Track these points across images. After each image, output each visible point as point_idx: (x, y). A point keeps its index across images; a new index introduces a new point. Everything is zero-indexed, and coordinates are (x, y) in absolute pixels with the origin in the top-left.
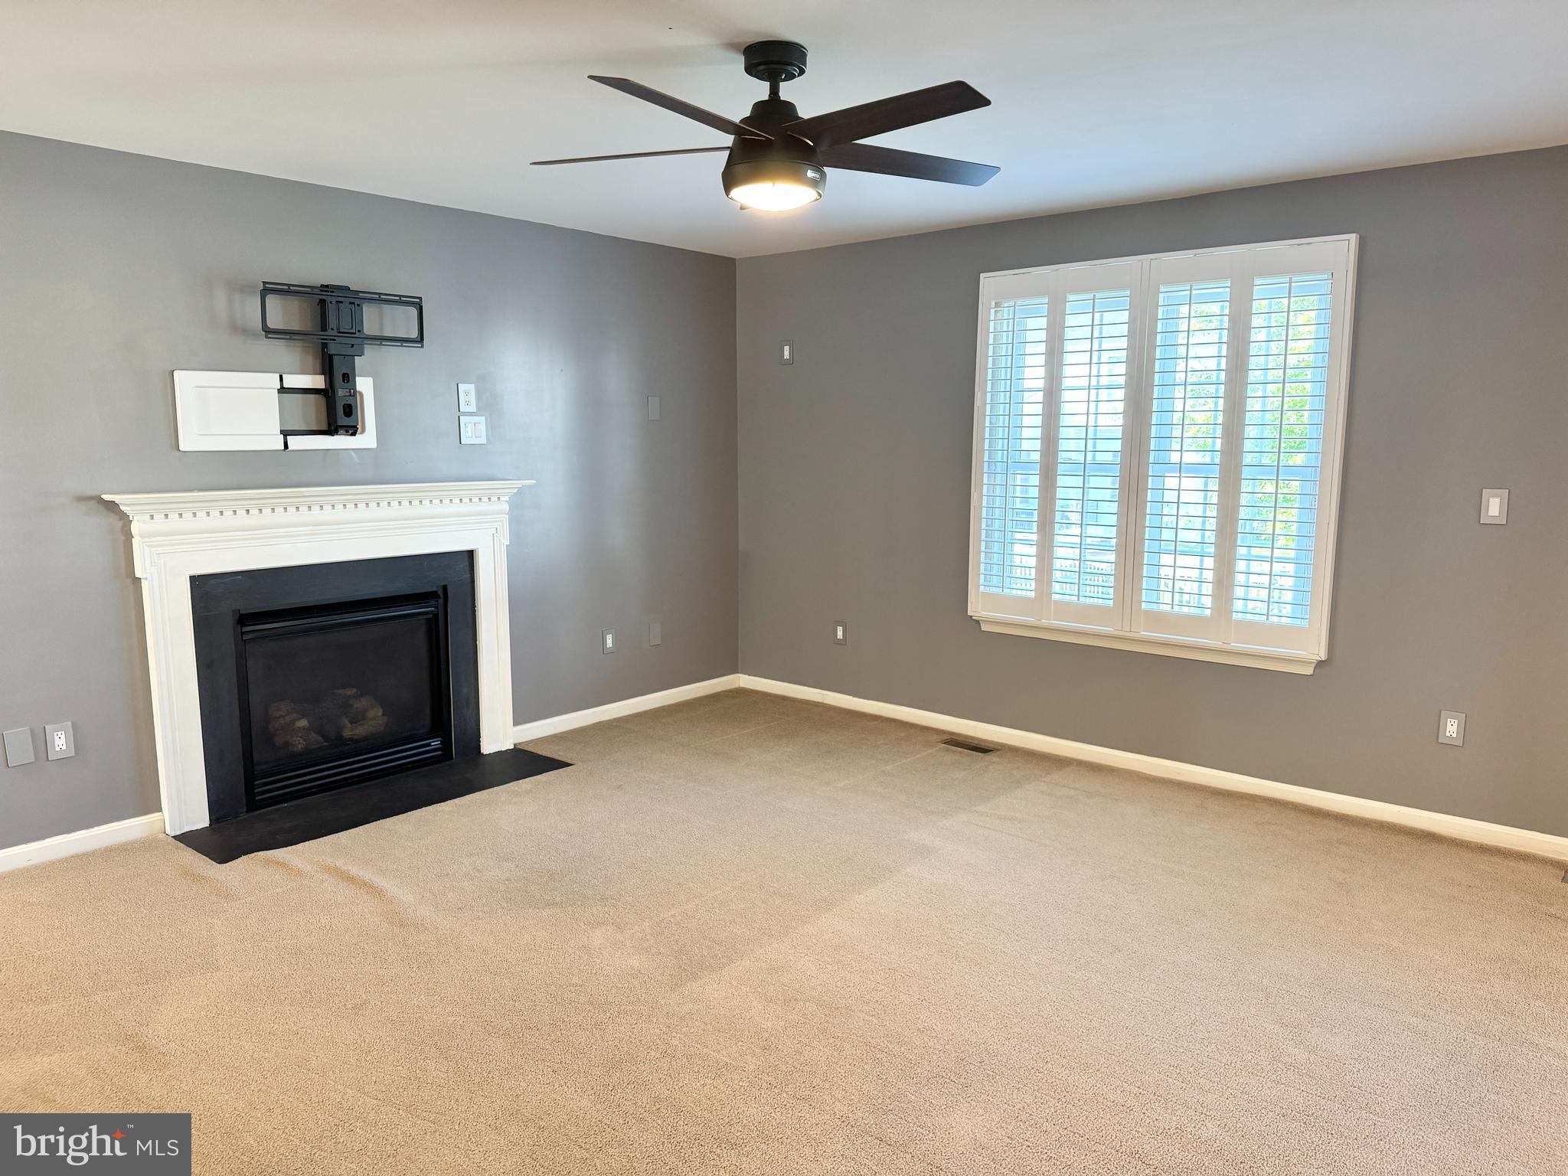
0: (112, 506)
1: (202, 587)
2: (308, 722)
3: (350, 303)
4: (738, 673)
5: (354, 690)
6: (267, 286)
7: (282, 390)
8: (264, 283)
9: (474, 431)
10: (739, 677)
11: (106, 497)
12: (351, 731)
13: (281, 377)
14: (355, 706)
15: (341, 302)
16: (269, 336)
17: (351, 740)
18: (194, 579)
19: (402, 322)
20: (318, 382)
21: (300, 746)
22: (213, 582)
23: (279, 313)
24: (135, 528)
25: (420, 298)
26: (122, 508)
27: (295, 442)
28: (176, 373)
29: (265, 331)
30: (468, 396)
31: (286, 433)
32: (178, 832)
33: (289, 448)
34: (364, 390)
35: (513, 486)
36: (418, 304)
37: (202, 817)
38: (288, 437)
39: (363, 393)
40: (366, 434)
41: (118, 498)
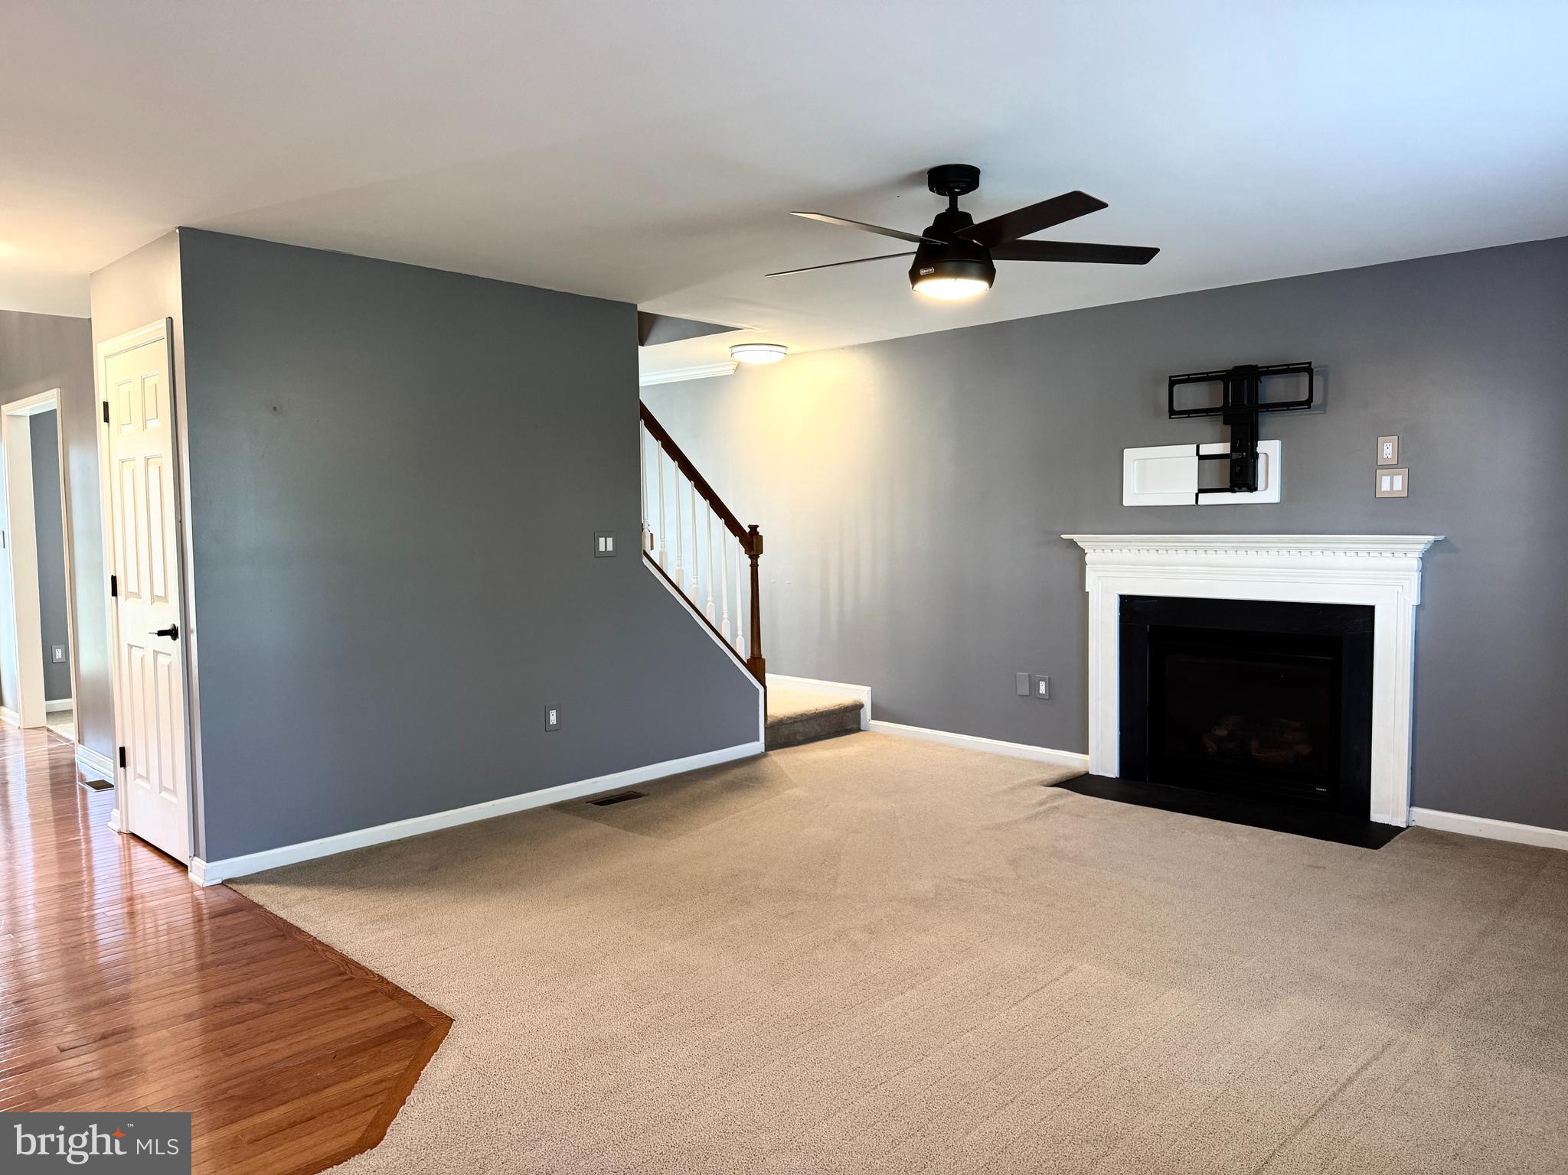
0: (1072, 544)
1: (1129, 604)
2: (1229, 735)
6: (1177, 378)
7: (1201, 458)
8: (1170, 377)
9: (1392, 484)
11: (1067, 537)
12: (1259, 753)
13: (1197, 447)
15: (1235, 380)
16: (1173, 416)
17: (1258, 761)
18: (1122, 597)
20: (1226, 448)
21: (1215, 748)
22: (1137, 602)
23: (1189, 396)
24: (1087, 558)
25: (1310, 364)
26: (1079, 544)
27: (1206, 499)
28: (1126, 451)
29: (1172, 412)
30: (1388, 450)
31: (1201, 491)
32: (1095, 773)
33: (1199, 503)
34: (1270, 451)
35: (1425, 541)
36: (1308, 369)
37: (1112, 769)
38: (1200, 495)
39: (1269, 455)
40: (1269, 490)
41: (1075, 537)
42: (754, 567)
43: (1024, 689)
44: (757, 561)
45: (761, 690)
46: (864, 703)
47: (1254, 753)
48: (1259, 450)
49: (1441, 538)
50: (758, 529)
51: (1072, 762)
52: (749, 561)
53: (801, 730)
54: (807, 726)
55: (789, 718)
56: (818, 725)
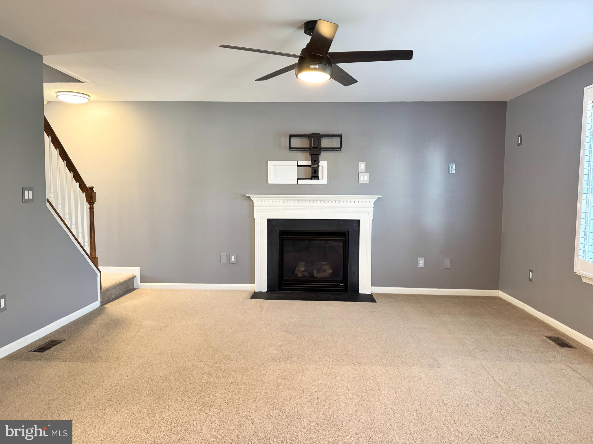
0: (249, 198)
1: (271, 222)
2: (305, 269)
3: (317, 138)
4: (498, 290)
5: (326, 263)
6: (291, 135)
7: (298, 166)
8: (290, 134)
9: (364, 178)
10: (499, 292)
11: (247, 195)
12: (317, 274)
13: (297, 162)
14: (323, 267)
15: (314, 138)
16: (291, 150)
17: (317, 277)
18: (268, 220)
19: (335, 143)
20: (309, 163)
21: (300, 275)
22: (274, 221)
23: (296, 143)
24: (254, 204)
25: (341, 134)
26: (252, 198)
27: (300, 182)
28: (269, 162)
29: (291, 148)
30: (362, 166)
31: (298, 179)
32: (258, 291)
33: (298, 183)
34: (323, 164)
35: (375, 197)
36: (340, 136)
37: (264, 289)
38: (298, 180)
39: (323, 166)
40: (323, 180)
41: (250, 196)
42: (92, 210)
43: (224, 260)
44: (93, 206)
45: (99, 274)
46: (136, 275)
47: (315, 275)
48: (320, 164)
49: (380, 196)
50: (94, 189)
51: (249, 288)
52: (88, 206)
53: (114, 292)
54: (115, 290)
55: (110, 287)
56: (120, 289)
